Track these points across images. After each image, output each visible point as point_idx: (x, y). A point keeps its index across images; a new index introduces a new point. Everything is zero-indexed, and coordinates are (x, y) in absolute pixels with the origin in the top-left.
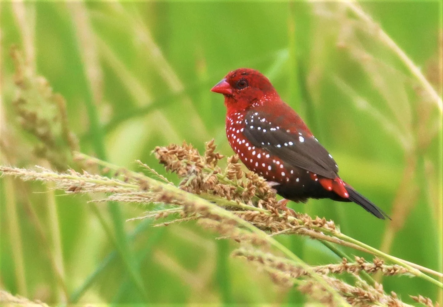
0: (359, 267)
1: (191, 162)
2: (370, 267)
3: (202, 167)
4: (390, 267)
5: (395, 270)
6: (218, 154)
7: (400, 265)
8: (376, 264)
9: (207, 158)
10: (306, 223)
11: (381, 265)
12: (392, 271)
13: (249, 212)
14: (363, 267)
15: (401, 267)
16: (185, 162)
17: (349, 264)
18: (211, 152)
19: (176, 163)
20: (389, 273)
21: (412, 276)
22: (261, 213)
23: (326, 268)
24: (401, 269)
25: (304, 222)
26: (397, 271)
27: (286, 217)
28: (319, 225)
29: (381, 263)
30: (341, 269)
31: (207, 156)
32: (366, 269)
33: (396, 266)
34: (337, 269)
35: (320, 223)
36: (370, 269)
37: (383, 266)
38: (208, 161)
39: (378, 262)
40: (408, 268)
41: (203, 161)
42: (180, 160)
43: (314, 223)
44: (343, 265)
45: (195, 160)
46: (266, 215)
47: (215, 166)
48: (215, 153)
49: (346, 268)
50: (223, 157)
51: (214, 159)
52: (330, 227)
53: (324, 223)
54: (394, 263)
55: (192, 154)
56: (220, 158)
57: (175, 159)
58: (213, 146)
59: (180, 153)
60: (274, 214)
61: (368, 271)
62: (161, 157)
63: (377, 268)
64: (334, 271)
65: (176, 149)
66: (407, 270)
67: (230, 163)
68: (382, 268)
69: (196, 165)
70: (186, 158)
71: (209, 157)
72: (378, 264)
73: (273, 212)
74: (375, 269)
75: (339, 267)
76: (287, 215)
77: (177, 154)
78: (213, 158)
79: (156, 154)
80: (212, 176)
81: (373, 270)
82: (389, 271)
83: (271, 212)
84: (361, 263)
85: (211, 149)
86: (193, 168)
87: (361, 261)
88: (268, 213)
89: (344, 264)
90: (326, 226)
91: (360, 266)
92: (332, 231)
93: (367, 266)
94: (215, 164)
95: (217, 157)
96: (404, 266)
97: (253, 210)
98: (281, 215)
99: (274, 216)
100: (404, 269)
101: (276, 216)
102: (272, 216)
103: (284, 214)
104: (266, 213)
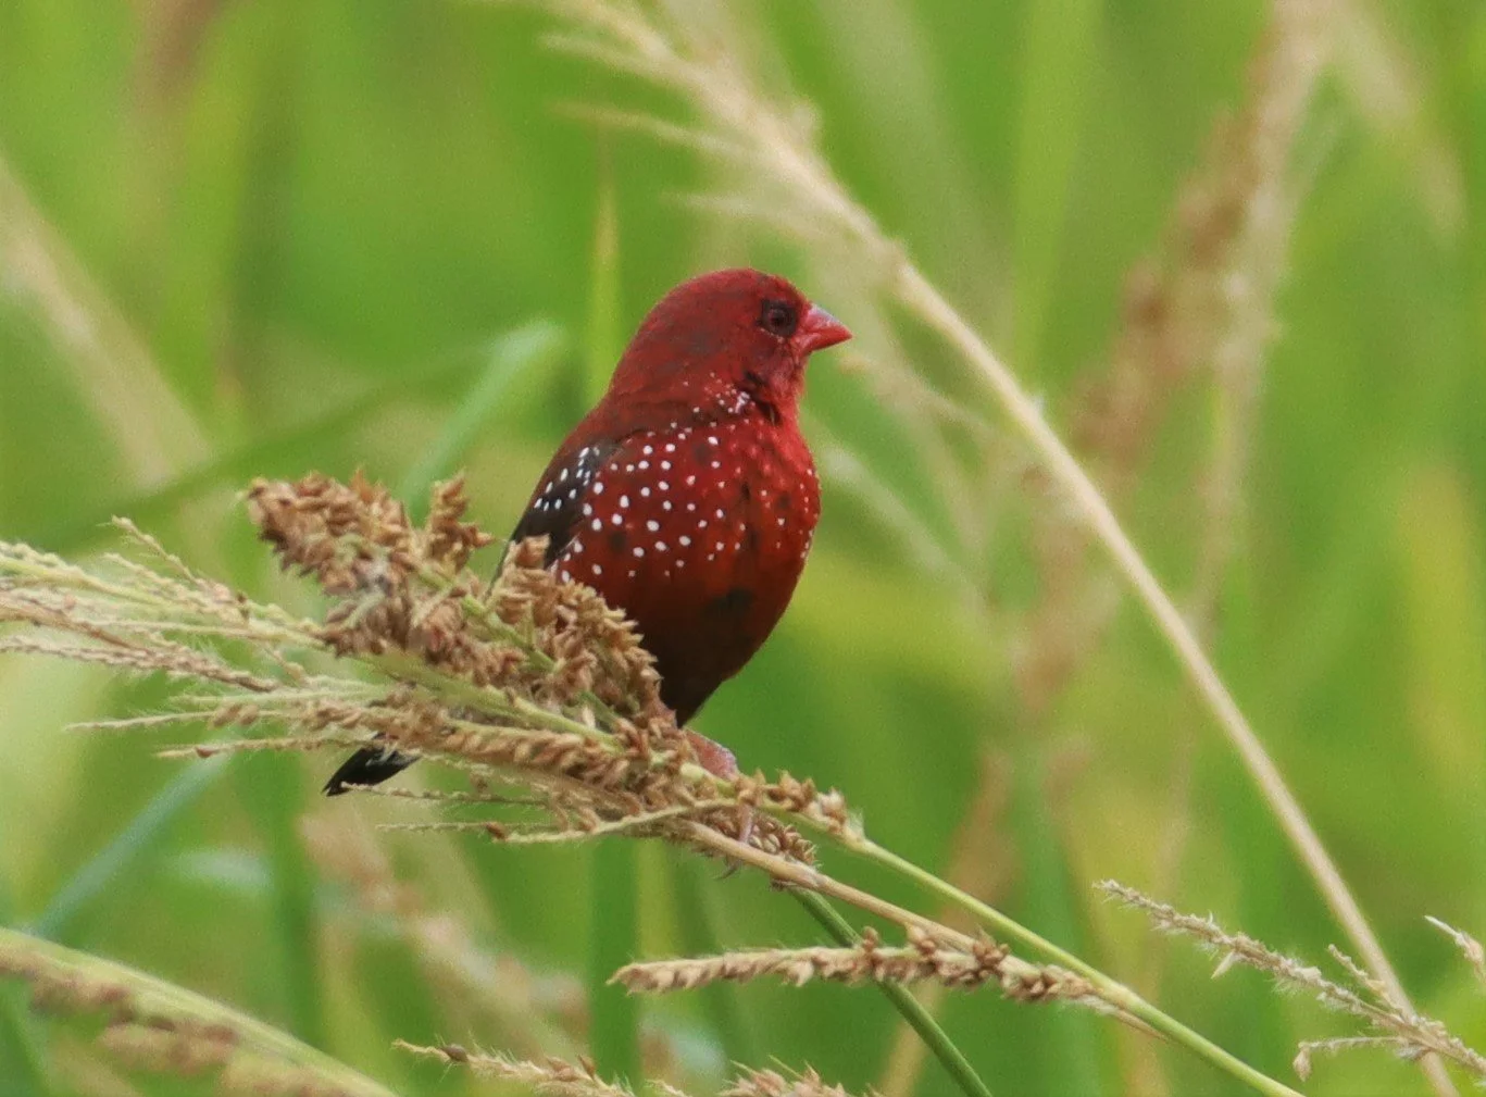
0: (920, 965)
1: (373, 547)
2: (957, 968)
3: (410, 568)
4: (1031, 971)
5: (1047, 983)
6: (473, 531)
7: (1064, 965)
8: (979, 958)
9: (433, 538)
10: (745, 793)
11: (997, 961)
12: (1037, 988)
13: (546, 735)
14: (933, 967)
15: (1070, 975)
16: (355, 545)
17: (886, 952)
18: (450, 519)
19: (319, 546)
20: (1025, 992)
21: (1106, 1009)
22: (588, 743)
23: (801, 959)
24: (1070, 982)
25: (737, 789)
26: (1053, 989)
27: (673, 765)
28: (788, 804)
29: (997, 954)
30: (856, 965)
31: (434, 532)
32: (945, 972)
33: (1053, 971)
34: (841, 967)
35: (794, 799)
36: (956, 973)
37: (1005, 966)
38: (436, 551)
39: (987, 952)
40: (1092, 981)
41: (416, 547)
42: (336, 534)
43: (774, 796)
44: (863, 951)
45: (390, 539)
46: (603, 752)
47: (459, 567)
48: (463, 525)
49: (874, 962)
50: (488, 542)
51: (458, 546)
52: (829, 814)
53: (809, 797)
54: (1045, 958)
55: (380, 518)
56: (478, 545)
57: (318, 530)
58: (459, 498)
59: (338, 509)
60: (633, 751)
61: (951, 981)
62: (270, 518)
63: (983, 973)
64: (828, 972)
65: (327, 495)
66: (1090, 987)
67: (513, 566)
68: (1000, 975)
69: (391, 558)
70: (357, 531)
71: (441, 536)
72: (988, 957)
73: (631, 742)
74: (976, 973)
75: (847, 961)
76: (678, 759)
77: (327, 512)
78: (454, 539)
79: (253, 505)
80: (444, 603)
81: (969, 977)
82: (1026, 984)
83: (622, 741)
84: (926, 951)
85: (449, 511)
86: (379, 567)
87: (930, 944)
88: (615, 745)
89: (868, 948)
90: (813, 807)
91: (924, 959)
92: (834, 829)
93: (949, 964)
94: (461, 561)
95: (468, 539)
96: (1079, 973)
97: (560, 730)
98: (657, 758)
99: (632, 759)
100: (1079, 982)
101: (640, 759)
102: (627, 758)
103: (669, 754)
104: (606, 746)
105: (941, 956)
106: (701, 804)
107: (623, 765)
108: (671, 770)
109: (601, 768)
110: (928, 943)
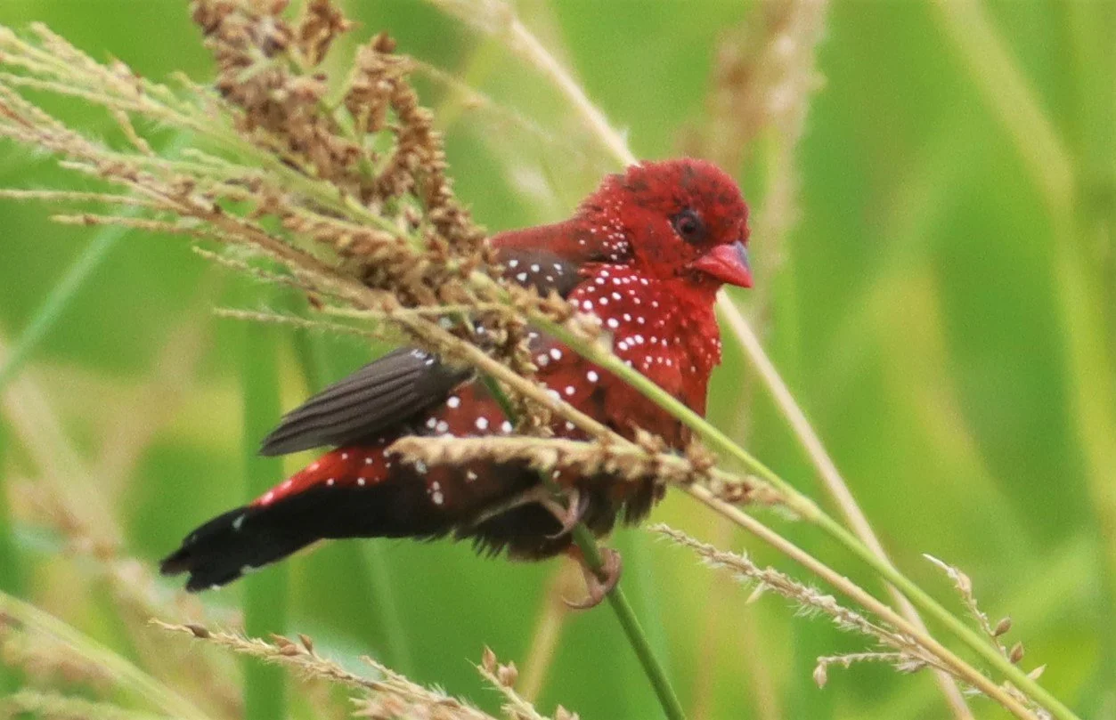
0: (645, 461)
2: (675, 469)
4: (734, 478)
5: (746, 488)
7: (761, 477)
8: (694, 463)
10: (520, 302)
11: (706, 466)
12: (738, 492)
13: (366, 229)
14: (656, 464)
15: (764, 485)
17: (618, 448)
20: (728, 493)
21: (793, 517)
22: (400, 241)
23: (548, 448)
24: (764, 490)
25: (514, 297)
26: (752, 494)
27: (464, 271)
28: (553, 316)
29: (707, 460)
30: (591, 457)
32: (665, 469)
33: (752, 480)
34: (580, 458)
35: (560, 313)
36: (675, 472)
37: (715, 472)
38: (305, 36)
39: (701, 457)
40: (783, 491)
43: (543, 309)
44: (599, 447)
46: (410, 251)
47: (321, 56)
52: (586, 329)
53: (571, 312)
60: (434, 254)
63: (695, 475)
64: (569, 460)
66: (782, 498)
68: (709, 478)
72: (702, 461)
74: (689, 475)
76: (468, 267)
81: (683, 476)
82: (729, 488)
83: (426, 244)
84: (650, 451)
87: (655, 447)
88: (420, 246)
89: (604, 444)
90: (573, 324)
91: (649, 458)
92: (587, 342)
93: (668, 465)
94: (323, 50)
96: (772, 484)
97: (379, 227)
98: (453, 263)
99: (434, 260)
100: (772, 492)
101: (438, 261)
102: (428, 258)
103: (463, 261)
104: (414, 247)
105: (662, 457)
106: (482, 306)
107: (424, 264)
108: (463, 274)
109: (406, 263)
110: (653, 446)
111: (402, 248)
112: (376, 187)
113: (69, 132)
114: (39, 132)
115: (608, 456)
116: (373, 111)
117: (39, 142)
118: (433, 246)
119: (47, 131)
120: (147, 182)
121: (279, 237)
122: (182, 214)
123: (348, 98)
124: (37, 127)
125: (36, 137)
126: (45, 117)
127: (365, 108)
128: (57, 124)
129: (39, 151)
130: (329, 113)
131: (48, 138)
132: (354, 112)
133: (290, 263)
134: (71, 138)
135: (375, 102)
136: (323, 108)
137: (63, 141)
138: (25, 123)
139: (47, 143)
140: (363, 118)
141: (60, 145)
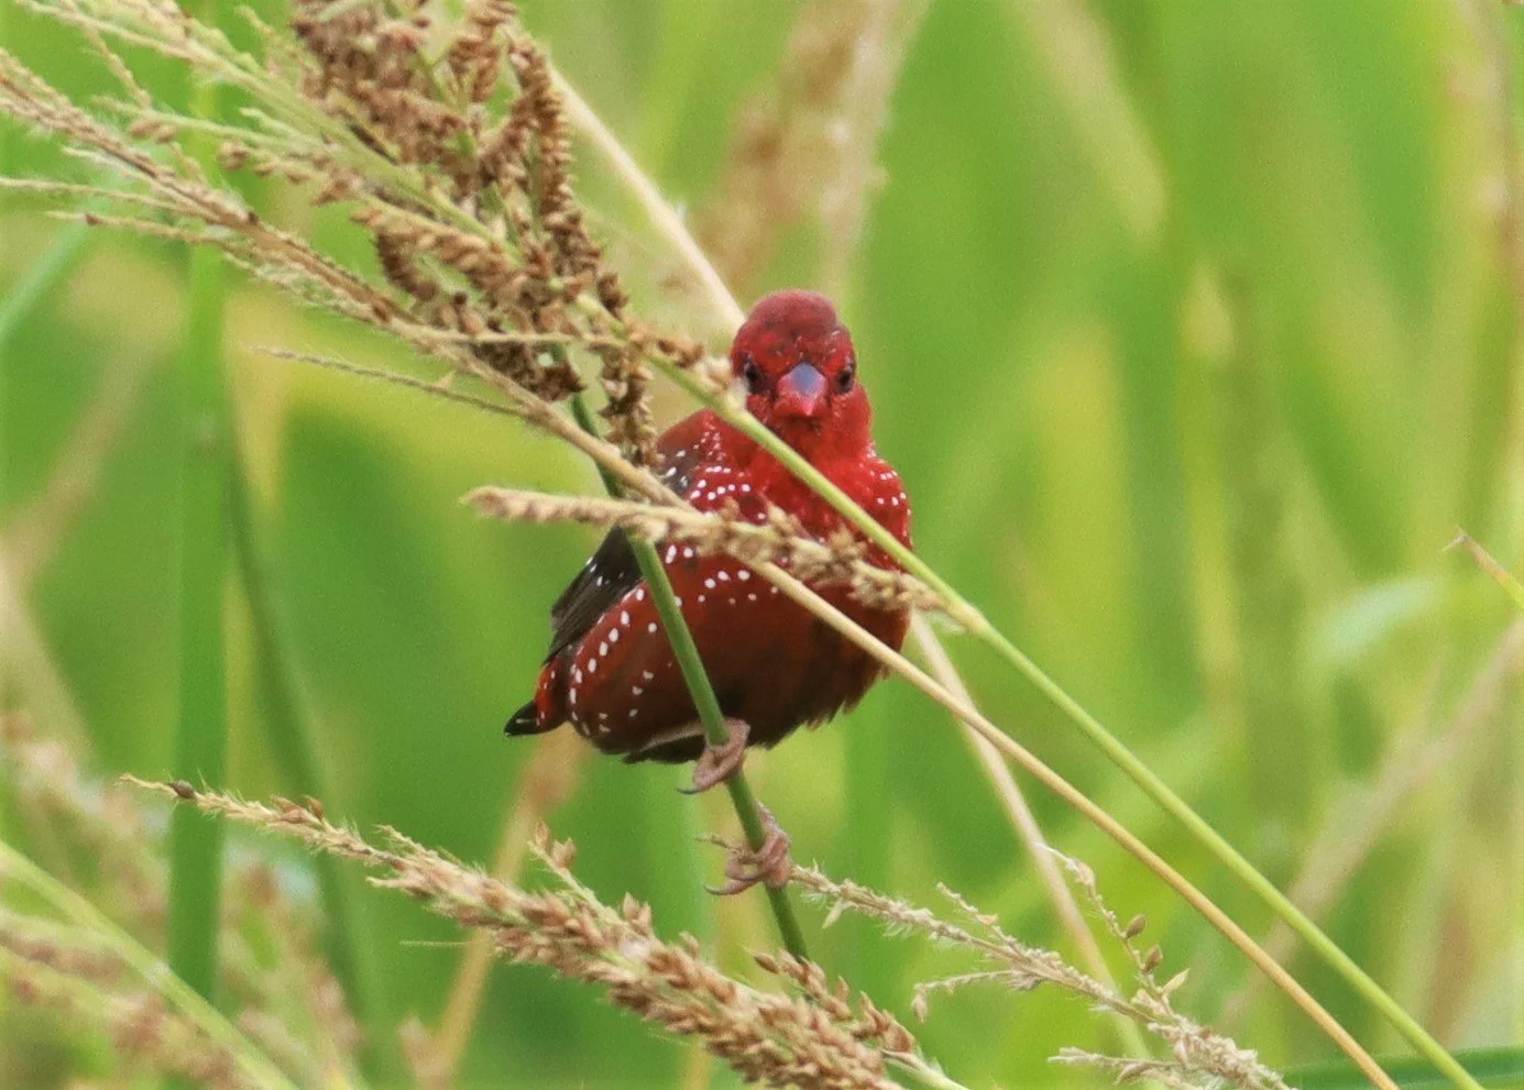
0: (775, 544)
2: (812, 556)
4: (882, 576)
5: (899, 590)
7: (921, 578)
8: (835, 552)
10: (635, 339)
11: (850, 558)
13: (451, 231)
14: (790, 549)
15: (923, 587)
17: (743, 527)
22: (493, 250)
24: (921, 593)
26: (904, 596)
27: (571, 295)
29: (851, 552)
32: (799, 556)
33: (907, 580)
36: (810, 560)
37: (858, 565)
39: (844, 550)
40: (946, 599)
43: (664, 347)
44: (721, 521)
46: (505, 262)
49: (731, 532)
60: (535, 271)
63: (836, 568)
66: (942, 603)
72: (845, 553)
73: (535, 261)
74: (830, 565)
76: (575, 289)
81: (822, 567)
82: (878, 586)
83: (526, 258)
84: (783, 534)
87: (790, 528)
91: (781, 540)
93: (805, 552)
96: (933, 587)
97: (467, 229)
98: (556, 282)
99: (534, 276)
100: (930, 596)
101: (539, 277)
102: (526, 273)
103: (570, 281)
104: (510, 257)
105: (796, 541)
106: (590, 338)
107: (520, 282)
108: (568, 299)
109: (499, 277)
110: (787, 527)
111: (494, 257)
112: (477, 168)
113: (76, 110)
114: (37, 107)
115: (729, 535)
116: (482, 73)
117: (38, 119)
118: (535, 259)
119: (49, 107)
120: (169, 180)
121: (328, 259)
122: (210, 222)
123: (453, 54)
124: (36, 100)
125: (34, 112)
126: (48, 89)
127: (472, 66)
128: (63, 100)
129: (37, 130)
130: (427, 69)
131: (49, 115)
132: (459, 70)
133: (338, 291)
134: (77, 116)
135: (486, 61)
136: (421, 63)
137: (66, 119)
138: (21, 95)
139: (46, 120)
140: (467, 80)
141: (62, 124)
